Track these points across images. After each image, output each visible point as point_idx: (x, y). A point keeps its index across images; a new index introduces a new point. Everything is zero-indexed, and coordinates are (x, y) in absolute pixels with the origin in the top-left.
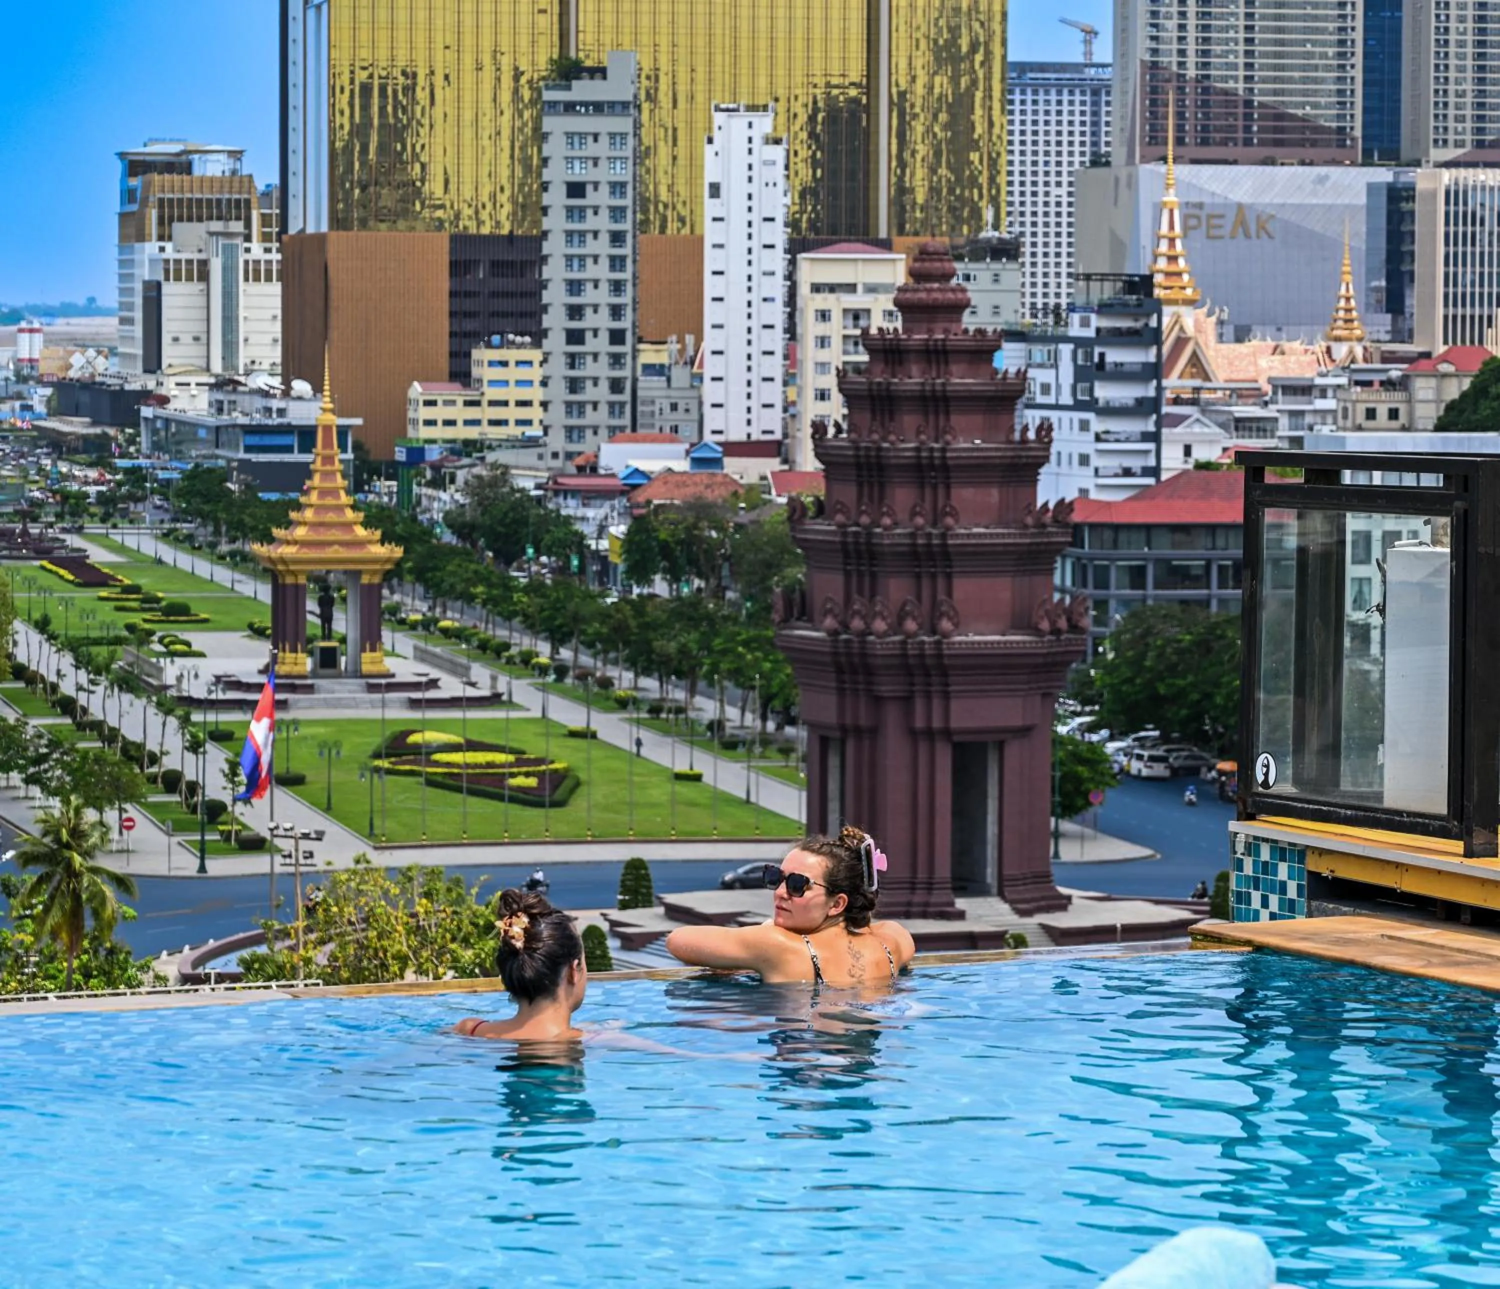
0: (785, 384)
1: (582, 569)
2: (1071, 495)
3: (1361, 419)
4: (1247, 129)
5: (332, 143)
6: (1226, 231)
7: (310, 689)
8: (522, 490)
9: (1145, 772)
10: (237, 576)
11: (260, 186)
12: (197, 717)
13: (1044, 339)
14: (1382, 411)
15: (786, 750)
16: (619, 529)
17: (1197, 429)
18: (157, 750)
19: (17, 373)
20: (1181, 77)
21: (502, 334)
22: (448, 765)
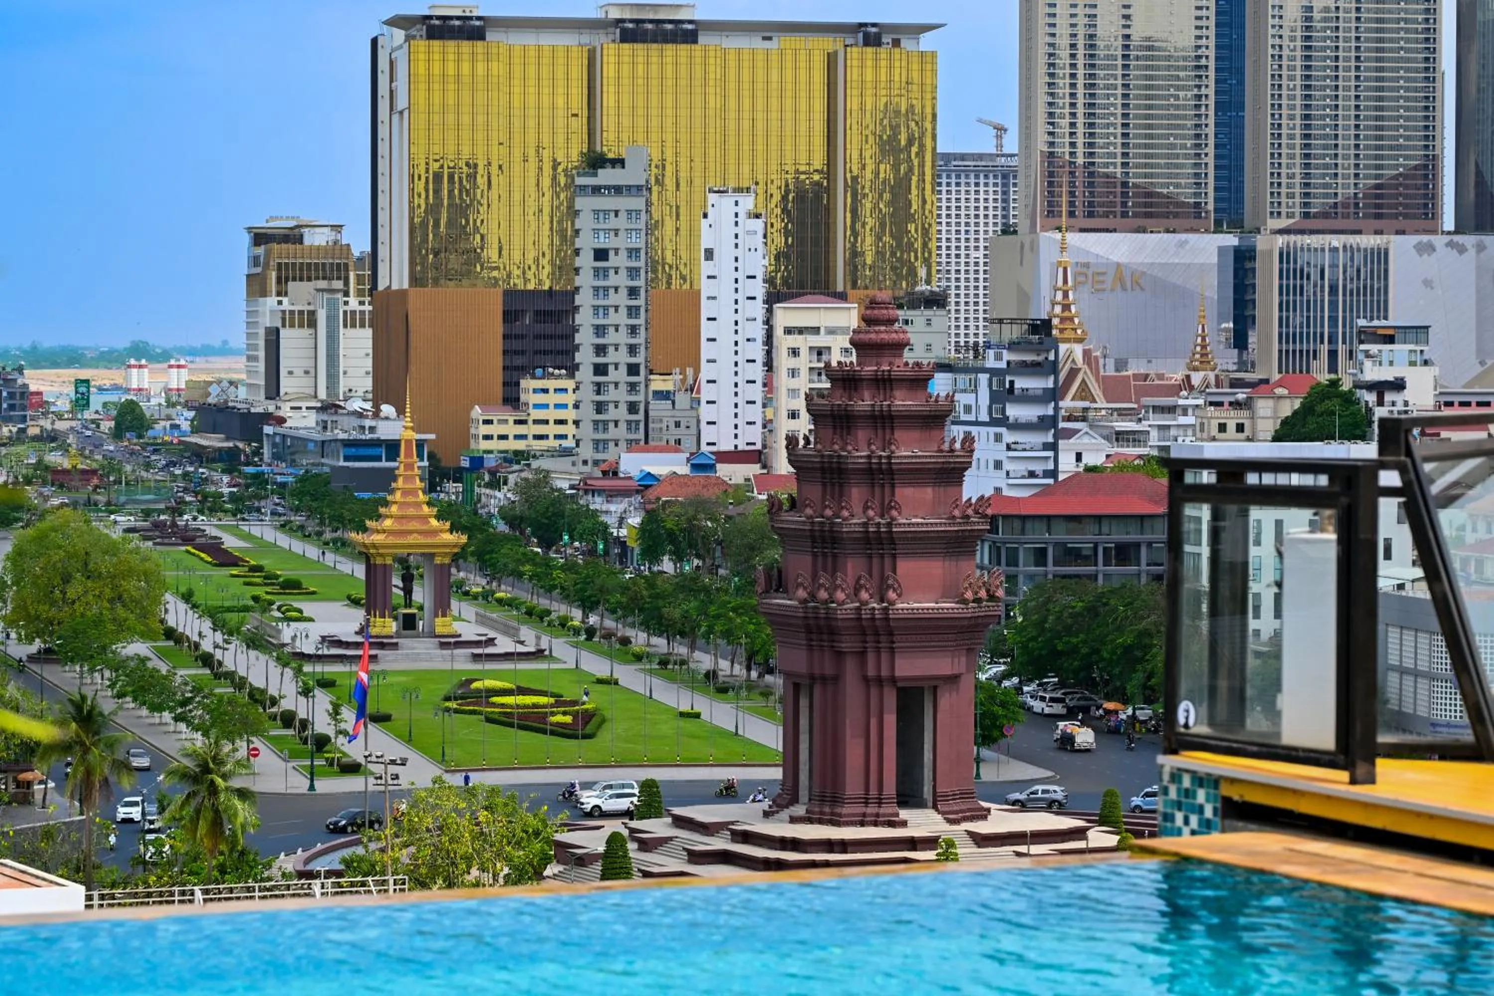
0: (764, 406)
1: (606, 552)
2: (989, 492)
3: (1214, 431)
4: (1124, 204)
5: (411, 219)
6: (1108, 285)
7: (395, 646)
8: (560, 490)
9: (1047, 710)
10: (339, 558)
11: (356, 253)
12: (308, 668)
13: (966, 370)
14: (1231, 426)
15: (766, 693)
16: (635, 520)
17: (1086, 440)
18: (276, 695)
19: (168, 401)
20: (1072, 164)
21: (544, 367)
22: (503, 705)
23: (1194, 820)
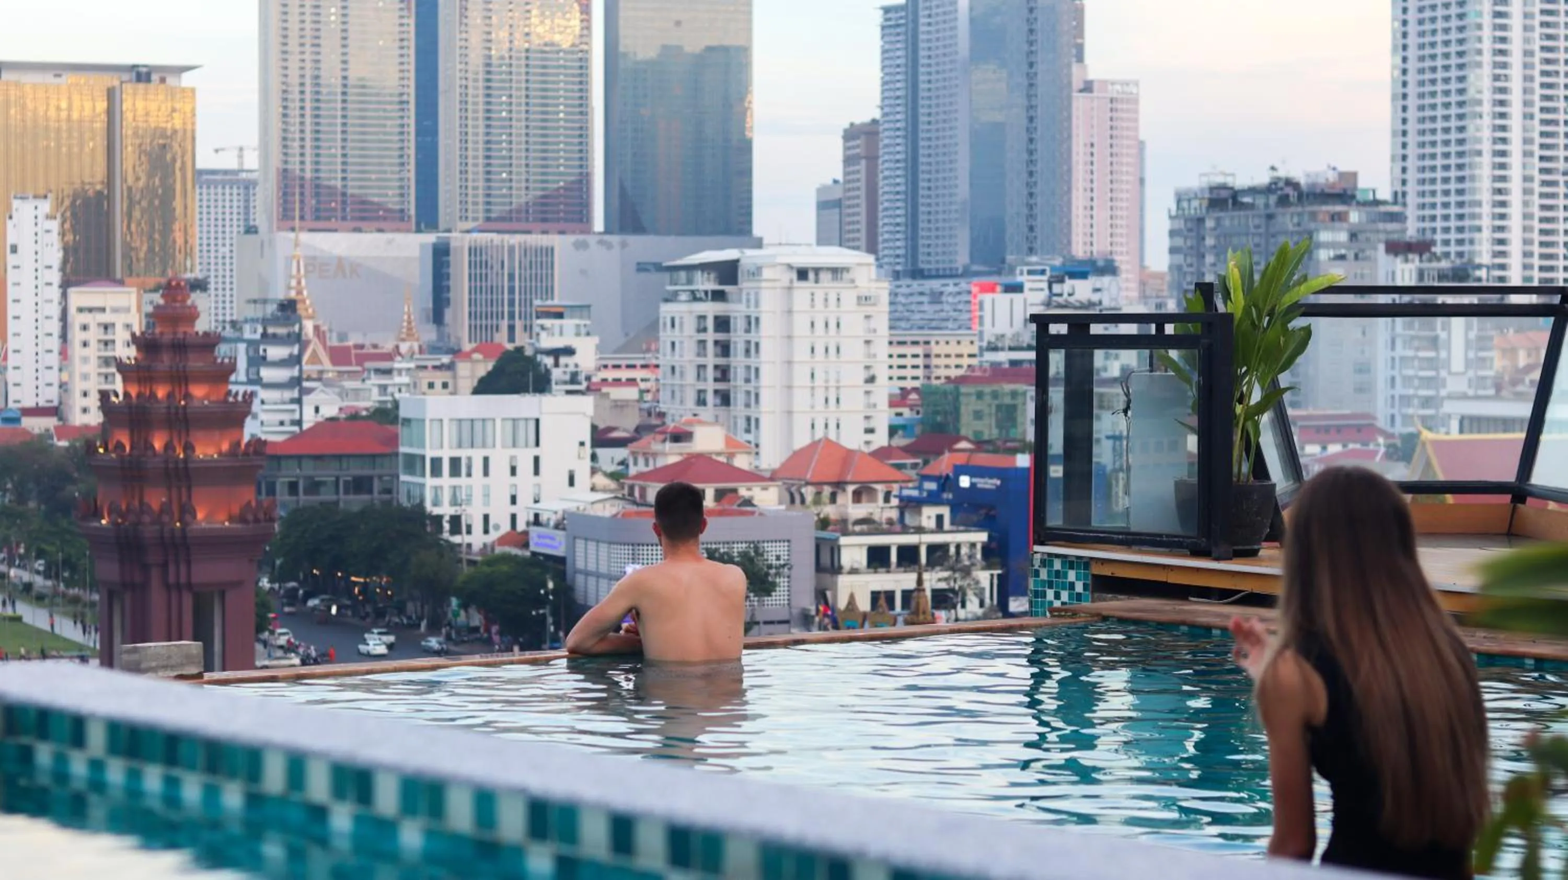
2: (264, 437)
3: (425, 387)
6: (332, 274)
14: (438, 385)
17: (323, 396)
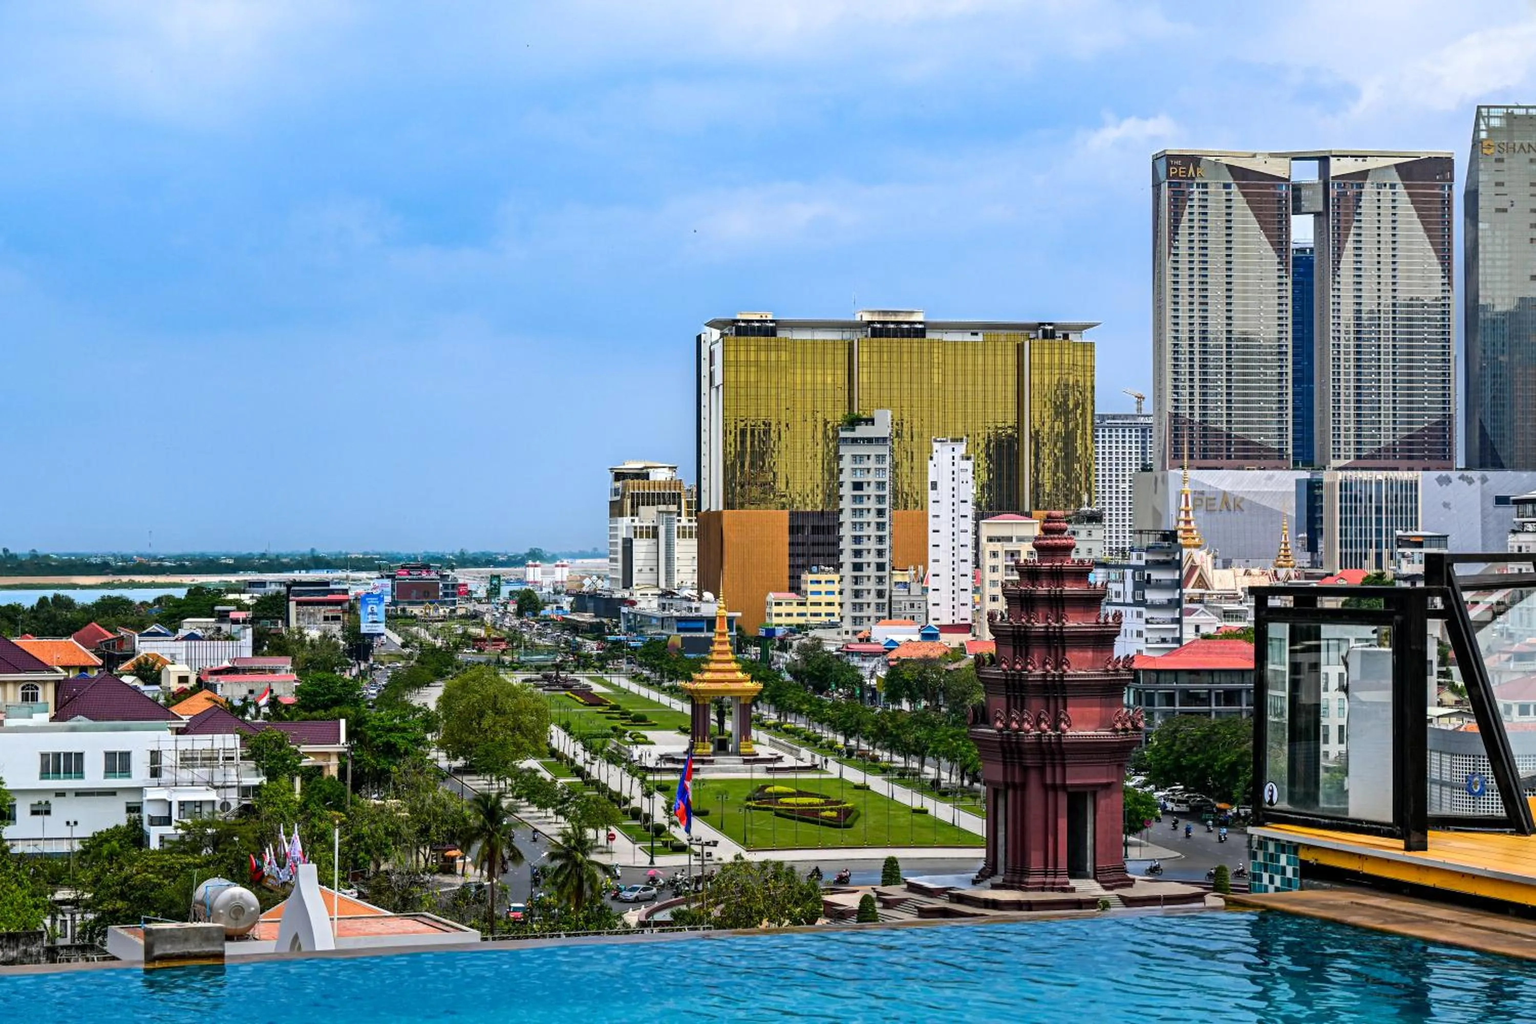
0: (974, 592)
1: (862, 696)
2: (1132, 653)
4: (1228, 450)
5: (725, 462)
6: (1217, 507)
7: (712, 762)
8: (830, 652)
9: (1175, 809)
10: (673, 700)
11: (686, 486)
12: (650, 778)
13: (1117, 566)
15: (975, 795)
16: (882, 673)
17: (1202, 617)
18: (627, 796)
19: (555, 590)
20: (1191, 421)
21: (818, 566)
22: (788, 804)
23: (1278, 879)
